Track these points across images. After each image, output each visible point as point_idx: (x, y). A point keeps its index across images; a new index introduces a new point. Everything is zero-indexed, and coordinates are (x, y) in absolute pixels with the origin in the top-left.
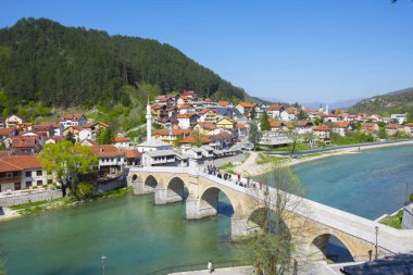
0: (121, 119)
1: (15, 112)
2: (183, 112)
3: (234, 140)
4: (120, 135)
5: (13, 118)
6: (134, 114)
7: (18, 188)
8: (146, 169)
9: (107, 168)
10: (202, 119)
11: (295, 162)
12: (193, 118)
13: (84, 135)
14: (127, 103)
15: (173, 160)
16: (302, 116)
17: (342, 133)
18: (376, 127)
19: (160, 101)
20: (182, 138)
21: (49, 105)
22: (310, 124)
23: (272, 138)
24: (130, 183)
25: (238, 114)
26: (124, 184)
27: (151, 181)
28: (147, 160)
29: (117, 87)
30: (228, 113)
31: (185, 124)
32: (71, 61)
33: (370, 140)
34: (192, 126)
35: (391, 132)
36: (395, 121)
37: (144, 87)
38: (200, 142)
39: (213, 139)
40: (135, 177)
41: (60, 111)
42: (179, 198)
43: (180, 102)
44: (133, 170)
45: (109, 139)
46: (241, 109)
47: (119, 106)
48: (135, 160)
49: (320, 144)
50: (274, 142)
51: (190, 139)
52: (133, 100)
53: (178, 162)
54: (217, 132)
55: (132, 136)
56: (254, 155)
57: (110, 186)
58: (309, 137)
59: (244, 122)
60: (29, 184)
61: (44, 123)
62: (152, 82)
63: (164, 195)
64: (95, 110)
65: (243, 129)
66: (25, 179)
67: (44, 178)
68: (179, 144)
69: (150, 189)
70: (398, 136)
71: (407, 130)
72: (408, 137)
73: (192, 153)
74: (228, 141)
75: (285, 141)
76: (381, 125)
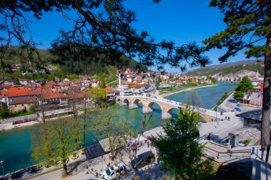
0: (106, 79)
1: (66, 77)
2: (128, 76)
3: (149, 86)
4: (107, 85)
5: (66, 80)
6: (111, 77)
7: (80, 104)
8: (122, 97)
9: (109, 97)
11: (172, 93)
12: (133, 78)
13: (94, 85)
14: (107, 73)
15: (131, 94)
16: (171, 77)
17: (186, 83)
18: (197, 81)
20: (130, 86)
21: (78, 74)
22: (174, 80)
23: (163, 85)
24: (117, 102)
25: (148, 77)
26: (115, 102)
27: (126, 101)
28: (122, 94)
29: (103, 67)
31: (130, 80)
33: (196, 85)
34: (133, 81)
35: (202, 83)
36: (203, 79)
37: (112, 67)
38: (138, 87)
39: (142, 86)
40: (119, 100)
41: (82, 77)
42: (137, 106)
43: (126, 72)
44: (118, 97)
45: (104, 87)
47: (104, 74)
48: (118, 94)
49: (179, 87)
50: (164, 87)
51: (134, 86)
52: (110, 72)
53: (133, 94)
54: (143, 83)
55: (111, 85)
56: (158, 91)
57: (111, 103)
58: (175, 85)
59: (151, 79)
61: (78, 81)
62: (115, 66)
63: (132, 105)
64: (95, 76)
65: (151, 82)
66: (82, 101)
67: (88, 100)
68: (130, 88)
69: (126, 104)
70: (204, 84)
71: (207, 81)
72: (208, 84)
73: (137, 91)
74: (147, 86)
75: (168, 86)
76: (199, 80)
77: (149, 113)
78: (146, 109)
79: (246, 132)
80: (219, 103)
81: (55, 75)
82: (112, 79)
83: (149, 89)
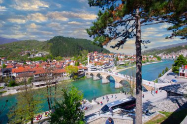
0: (80, 59)
1: (54, 59)
2: (95, 57)
3: (109, 64)
4: (80, 63)
5: (54, 60)
6: (83, 58)
7: (60, 77)
8: (89, 72)
9: (80, 72)
10: (100, 59)
12: (98, 58)
13: (72, 64)
14: (81, 55)
16: (126, 57)
18: (146, 59)
21: (62, 57)
22: (128, 59)
23: (119, 63)
24: (86, 75)
25: (110, 57)
27: (92, 75)
28: (89, 70)
29: (78, 51)
30: (107, 57)
31: (96, 60)
32: (67, 45)
33: (145, 62)
34: (98, 60)
35: (150, 60)
36: (151, 57)
37: (85, 51)
38: (101, 64)
39: (105, 64)
40: (87, 74)
41: (65, 58)
42: (99, 78)
43: (94, 54)
44: (86, 72)
45: (78, 65)
47: (79, 56)
48: (86, 69)
49: (132, 64)
50: (120, 64)
51: (99, 64)
52: (83, 54)
53: (97, 70)
54: (105, 62)
55: (83, 64)
56: (115, 67)
57: (81, 76)
58: (129, 62)
59: (111, 59)
61: (62, 61)
62: (86, 50)
63: (95, 78)
64: (73, 58)
65: (111, 61)
66: (62, 75)
67: (66, 74)
68: (96, 65)
69: (91, 77)
70: (151, 61)
71: (154, 59)
72: (154, 61)
73: (100, 67)
74: (108, 64)
75: (123, 63)
76: (147, 58)
77: (107, 83)
78: (105, 81)
79: (162, 104)
80: (160, 76)
81: (48, 57)
82: (84, 59)
83: (109, 66)
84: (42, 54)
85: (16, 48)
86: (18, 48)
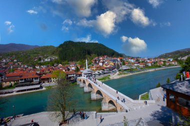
2: (101, 61)
5: (60, 65)
7: (48, 82)
9: (71, 77)
10: (106, 63)
11: (131, 74)
13: (73, 68)
15: (90, 74)
17: (150, 65)
18: (162, 63)
19: (96, 58)
21: (69, 61)
22: (139, 63)
23: (124, 67)
25: (118, 61)
26: (76, 81)
29: (84, 55)
30: (114, 61)
31: (101, 64)
32: (74, 50)
33: (160, 67)
34: (103, 65)
35: (167, 64)
36: (169, 61)
41: (71, 62)
46: (119, 59)
47: (85, 60)
48: (81, 75)
49: (141, 69)
54: (108, 66)
56: (118, 73)
57: (71, 82)
60: (51, 81)
63: (82, 85)
66: (50, 80)
67: (55, 80)
69: (80, 83)
70: (170, 65)
71: (173, 63)
72: (173, 65)
74: (112, 69)
75: (128, 68)
76: (164, 62)
78: (87, 89)
81: (55, 62)
84: (51, 59)
85: (34, 53)
86: (36, 53)
